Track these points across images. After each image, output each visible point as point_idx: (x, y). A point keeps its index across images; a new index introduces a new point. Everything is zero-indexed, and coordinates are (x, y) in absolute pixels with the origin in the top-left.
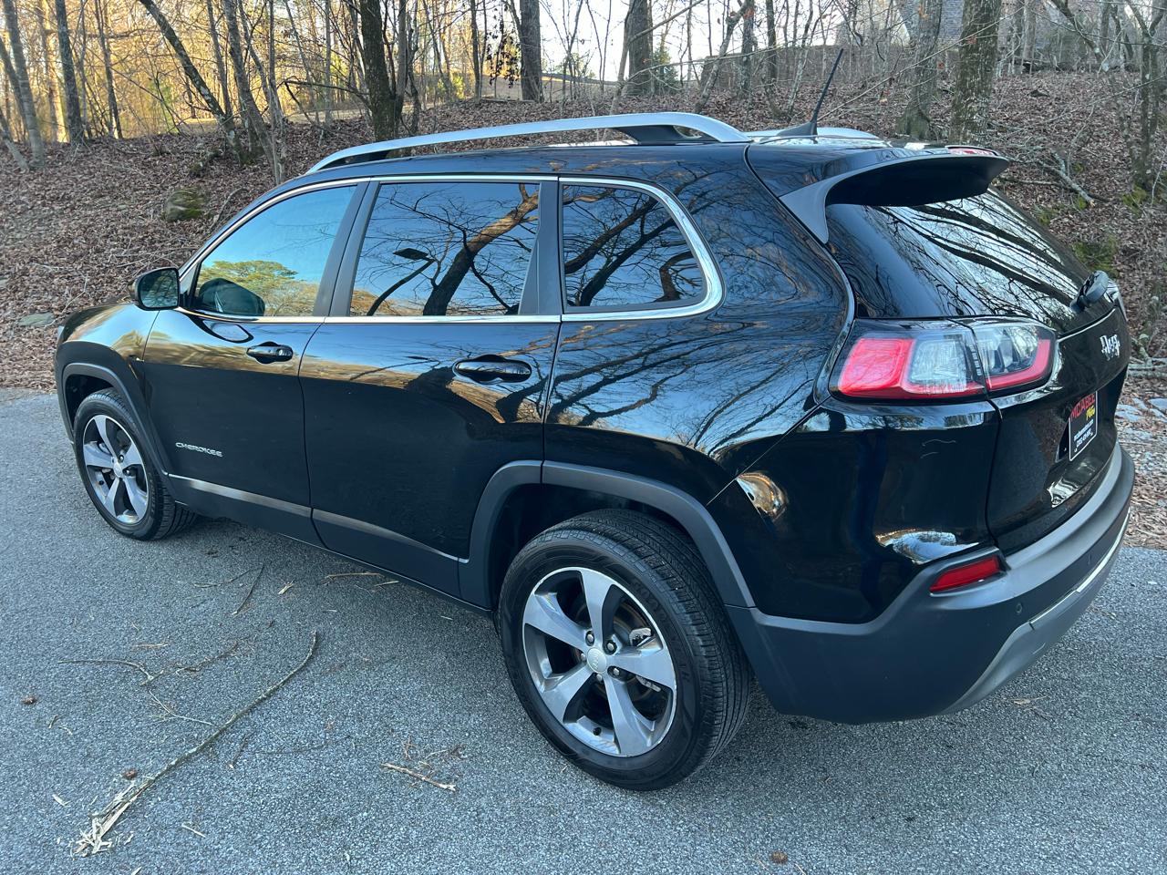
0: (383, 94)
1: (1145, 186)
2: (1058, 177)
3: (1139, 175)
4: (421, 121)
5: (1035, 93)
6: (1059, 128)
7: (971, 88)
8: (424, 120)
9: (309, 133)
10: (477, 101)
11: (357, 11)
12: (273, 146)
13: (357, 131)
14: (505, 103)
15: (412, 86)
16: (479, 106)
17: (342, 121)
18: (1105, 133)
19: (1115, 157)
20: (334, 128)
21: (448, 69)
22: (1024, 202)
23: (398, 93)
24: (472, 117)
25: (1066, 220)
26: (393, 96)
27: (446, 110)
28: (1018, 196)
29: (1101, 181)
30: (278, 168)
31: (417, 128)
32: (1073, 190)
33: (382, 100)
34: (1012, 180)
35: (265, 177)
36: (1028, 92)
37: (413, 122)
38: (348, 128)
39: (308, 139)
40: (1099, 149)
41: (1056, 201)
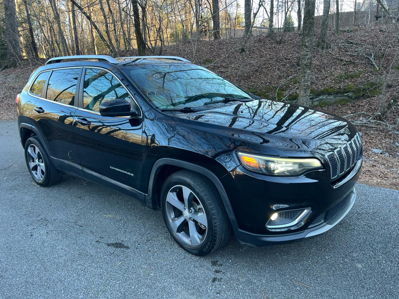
2: (369, 60)
7: (305, 35)
22: (352, 69)
28: (350, 67)
32: (373, 65)
33: (140, 44)
34: (351, 62)
36: (379, 30)
40: (393, 50)
41: (365, 68)
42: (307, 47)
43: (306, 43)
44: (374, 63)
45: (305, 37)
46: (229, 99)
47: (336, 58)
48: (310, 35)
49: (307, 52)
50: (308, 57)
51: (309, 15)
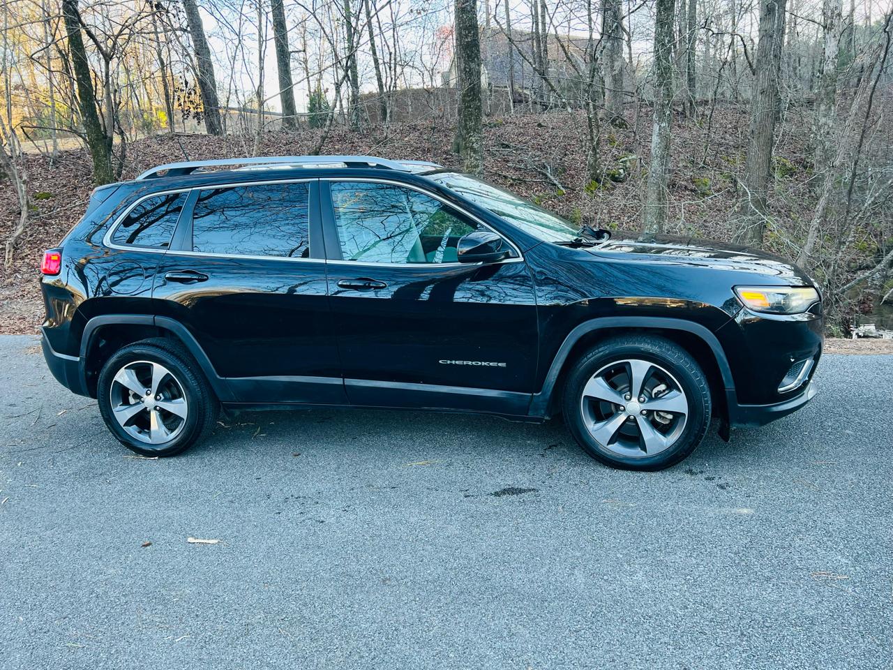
0: (97, 136)
1: (598, 180)
2: (546, 177)
3: (593, 174)
4: (128, 150)
5: (540, 125)
6: (550, 147)
8: (131, 149)
9: (41, 161)
10: (171, 135)
11: (74, 79)
12: (15, 172)
13: (79, 158)
14: (191, 136)
15: (119, 128)
16: (172, 139)
17: (67, 152)
18: (577, 149)
19: (581, 163)
20: (60, 157)
21: (151, 104)
22: (526, 192)
23: (109, 135)
24: (167, 147)
25: (550, 202)
26: (105, 137)
27: (147, 142)
28: (523, 189)
29: (573, 178)
30: (21, 187)
31: (125, 156)
32: (555, 185)
33: (97, 140)
34: (519, 180)
35: (9, 193)
36: (536, 124)
37: (122, 152)
38: (72, 157)
39: (41, 165)
40: (573, 159)
41: (545, 191)
42: (475, 151)
43: (473, 144)
44: (555, 182)
45: (470, 132)
46: (581, 240)
47: (496, 173)
48: (478, 129)
49: (477, 160)
50: (480, 169)
51: (474, 93)
